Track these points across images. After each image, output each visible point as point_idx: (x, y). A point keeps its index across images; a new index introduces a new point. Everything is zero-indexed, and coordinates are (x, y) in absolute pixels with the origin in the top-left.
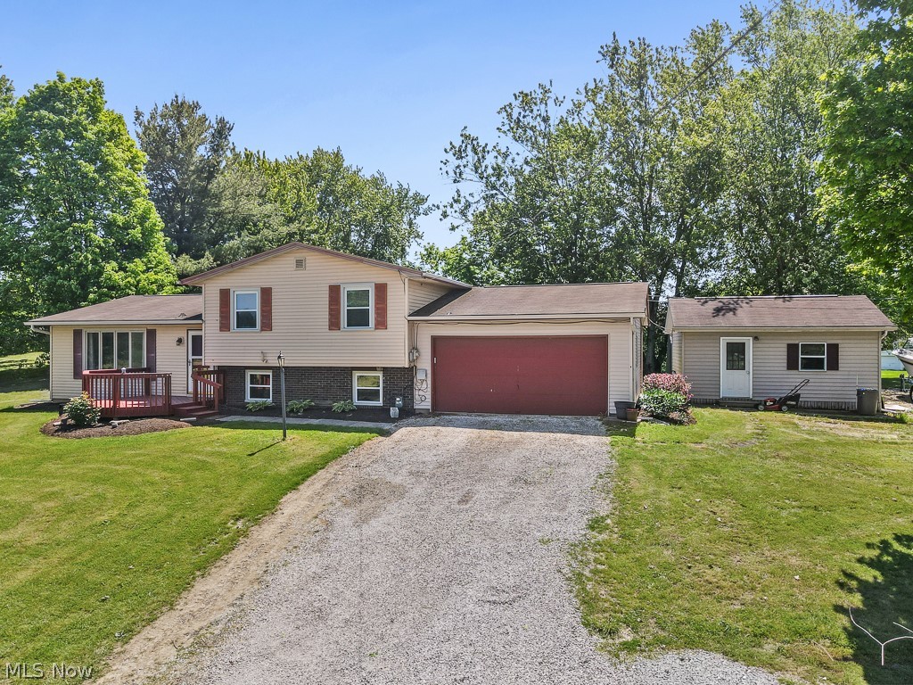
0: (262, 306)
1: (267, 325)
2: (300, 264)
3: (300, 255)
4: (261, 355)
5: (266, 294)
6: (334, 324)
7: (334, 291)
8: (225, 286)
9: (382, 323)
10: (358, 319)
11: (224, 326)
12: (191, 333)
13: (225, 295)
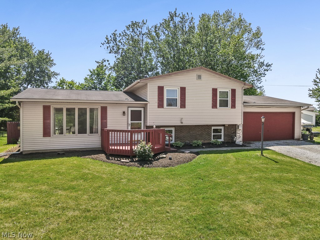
0: (181, 96)
1: (183, 105)
2: (199, 77)
3: (199, 73)
4: (180, 120)
5: (183, 90)
6: (214, 106)
7: (215, 91)
8: (161, 85)
9: (233, 106)
10: (224, 104)
11: (160, 105)
12: (130, 109)
13: (161, 90)
